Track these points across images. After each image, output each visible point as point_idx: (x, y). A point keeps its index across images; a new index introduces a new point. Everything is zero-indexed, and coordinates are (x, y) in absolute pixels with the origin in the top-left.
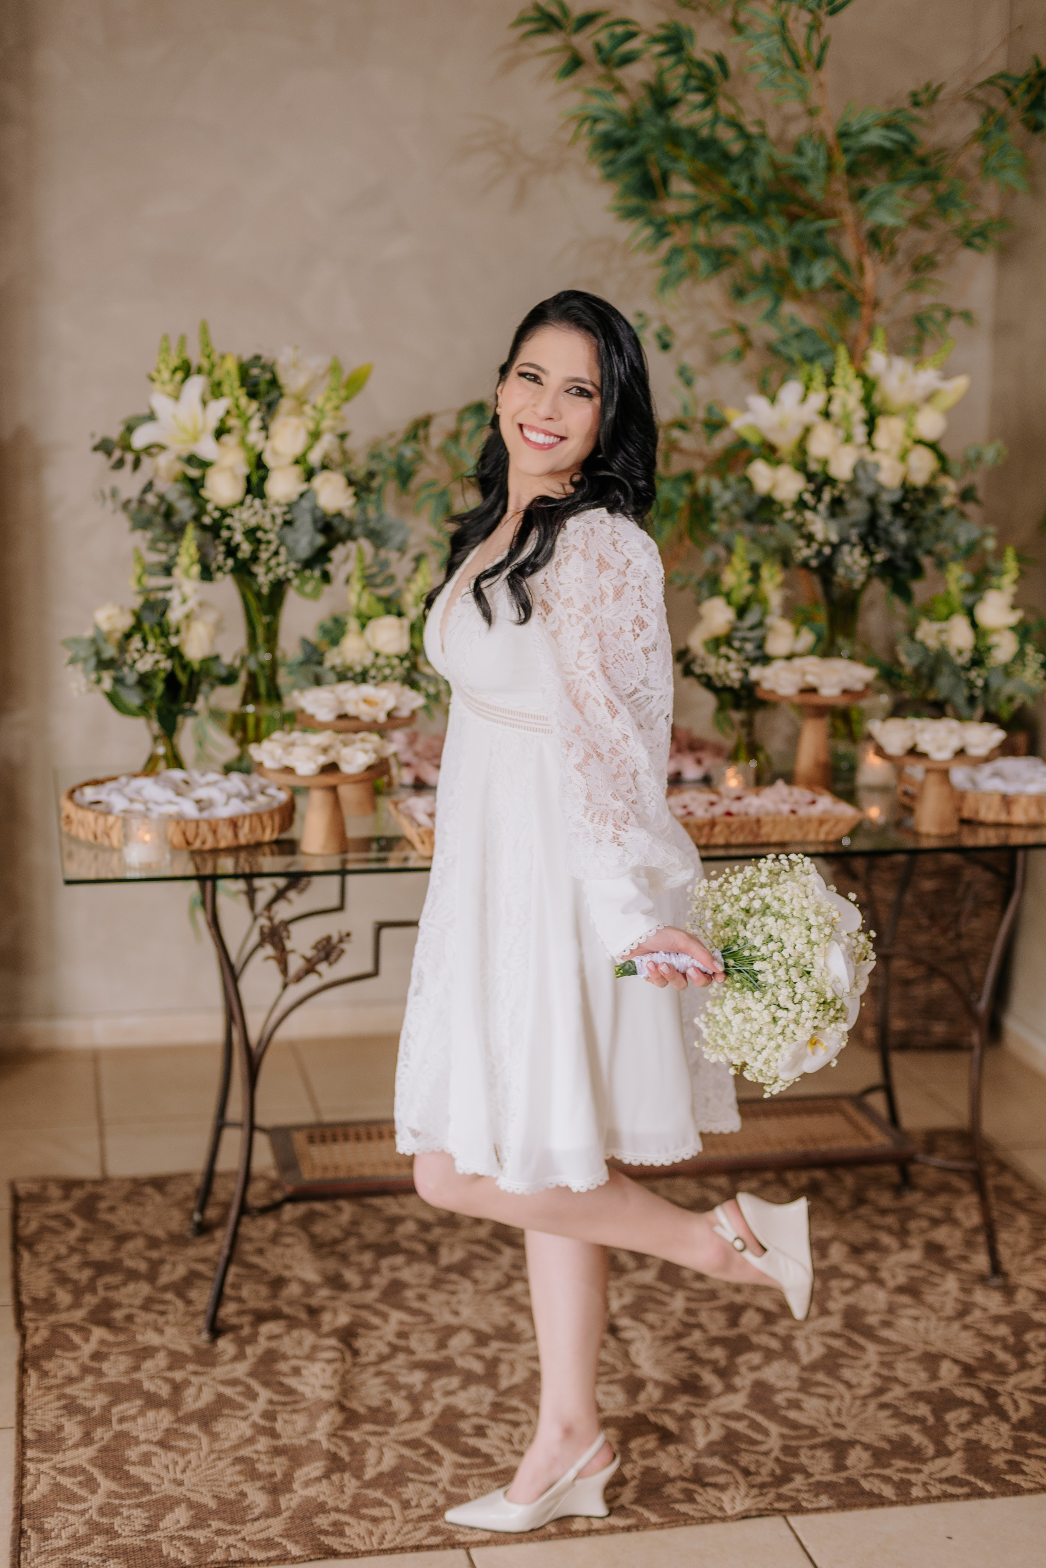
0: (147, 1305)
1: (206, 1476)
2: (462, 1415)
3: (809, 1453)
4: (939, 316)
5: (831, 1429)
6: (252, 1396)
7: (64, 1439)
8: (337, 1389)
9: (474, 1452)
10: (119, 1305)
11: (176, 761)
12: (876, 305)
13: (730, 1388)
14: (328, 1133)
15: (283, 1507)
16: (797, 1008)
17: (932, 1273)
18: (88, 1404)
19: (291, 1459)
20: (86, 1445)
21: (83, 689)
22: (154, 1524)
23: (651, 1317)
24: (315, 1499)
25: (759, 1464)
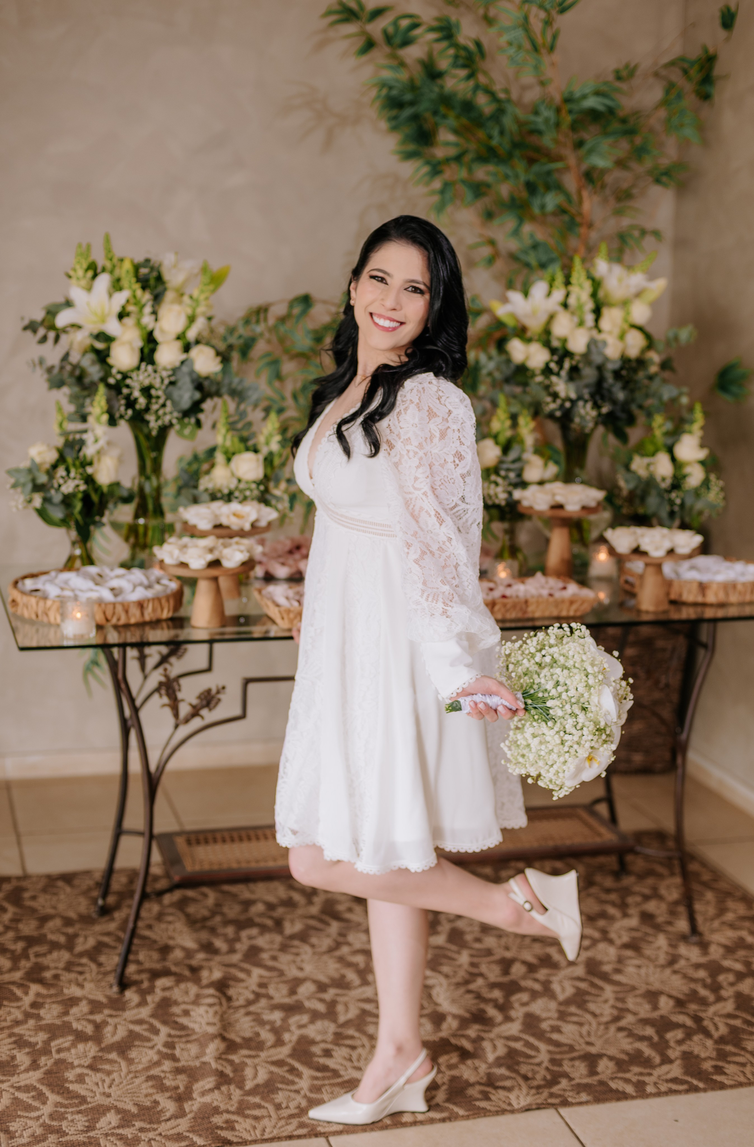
0: (69, 967)
1: (127, 1090)
2: (313, 1042)
3: (570, 1063)
4: (636, 233)
5: (584, 1046)
6: (157, 1032)
7: (17, 1066)
8: (219, 1025)
9: (324, 1068)
10: (47, 968)
11: (89, 560)
12: (590, 226)
13: (508, 1019)
14: (201, 837)
15: (187, 1110)
16: (580, 732)
17: (647, 934)
18: (32, 1040)
19: (189, 1076)
20: (34, 1070)
21: (20, 507)
22: (92, 1125)
23: (445, 969)
24: (210, 1104)
25: (535, 1072)
